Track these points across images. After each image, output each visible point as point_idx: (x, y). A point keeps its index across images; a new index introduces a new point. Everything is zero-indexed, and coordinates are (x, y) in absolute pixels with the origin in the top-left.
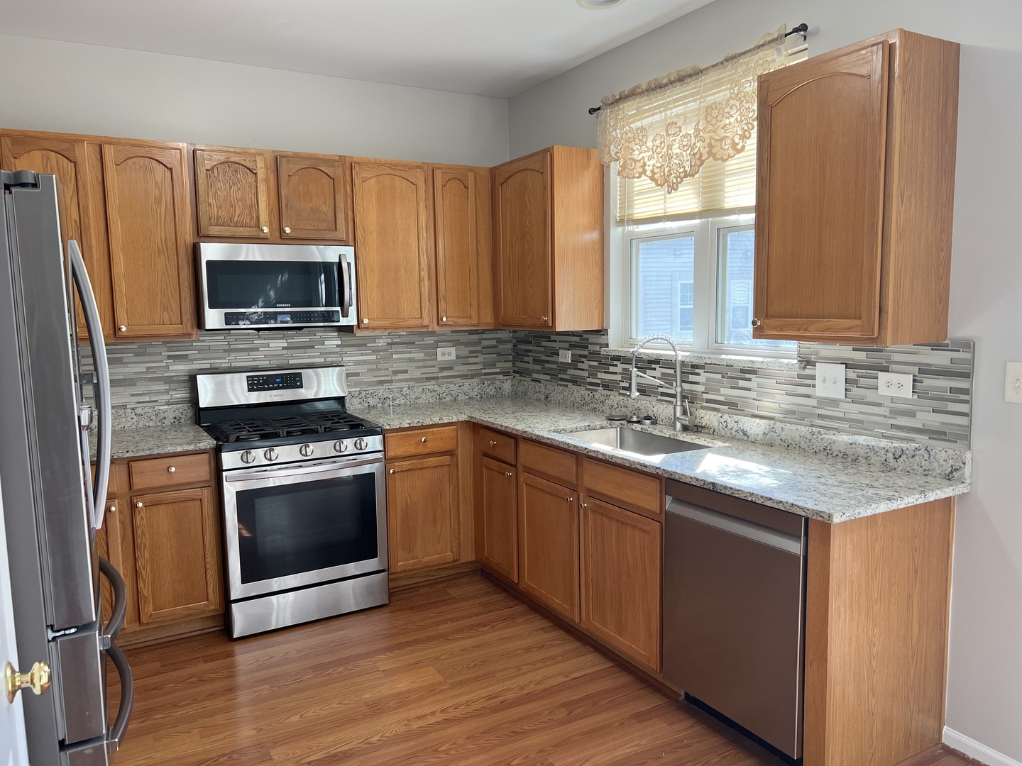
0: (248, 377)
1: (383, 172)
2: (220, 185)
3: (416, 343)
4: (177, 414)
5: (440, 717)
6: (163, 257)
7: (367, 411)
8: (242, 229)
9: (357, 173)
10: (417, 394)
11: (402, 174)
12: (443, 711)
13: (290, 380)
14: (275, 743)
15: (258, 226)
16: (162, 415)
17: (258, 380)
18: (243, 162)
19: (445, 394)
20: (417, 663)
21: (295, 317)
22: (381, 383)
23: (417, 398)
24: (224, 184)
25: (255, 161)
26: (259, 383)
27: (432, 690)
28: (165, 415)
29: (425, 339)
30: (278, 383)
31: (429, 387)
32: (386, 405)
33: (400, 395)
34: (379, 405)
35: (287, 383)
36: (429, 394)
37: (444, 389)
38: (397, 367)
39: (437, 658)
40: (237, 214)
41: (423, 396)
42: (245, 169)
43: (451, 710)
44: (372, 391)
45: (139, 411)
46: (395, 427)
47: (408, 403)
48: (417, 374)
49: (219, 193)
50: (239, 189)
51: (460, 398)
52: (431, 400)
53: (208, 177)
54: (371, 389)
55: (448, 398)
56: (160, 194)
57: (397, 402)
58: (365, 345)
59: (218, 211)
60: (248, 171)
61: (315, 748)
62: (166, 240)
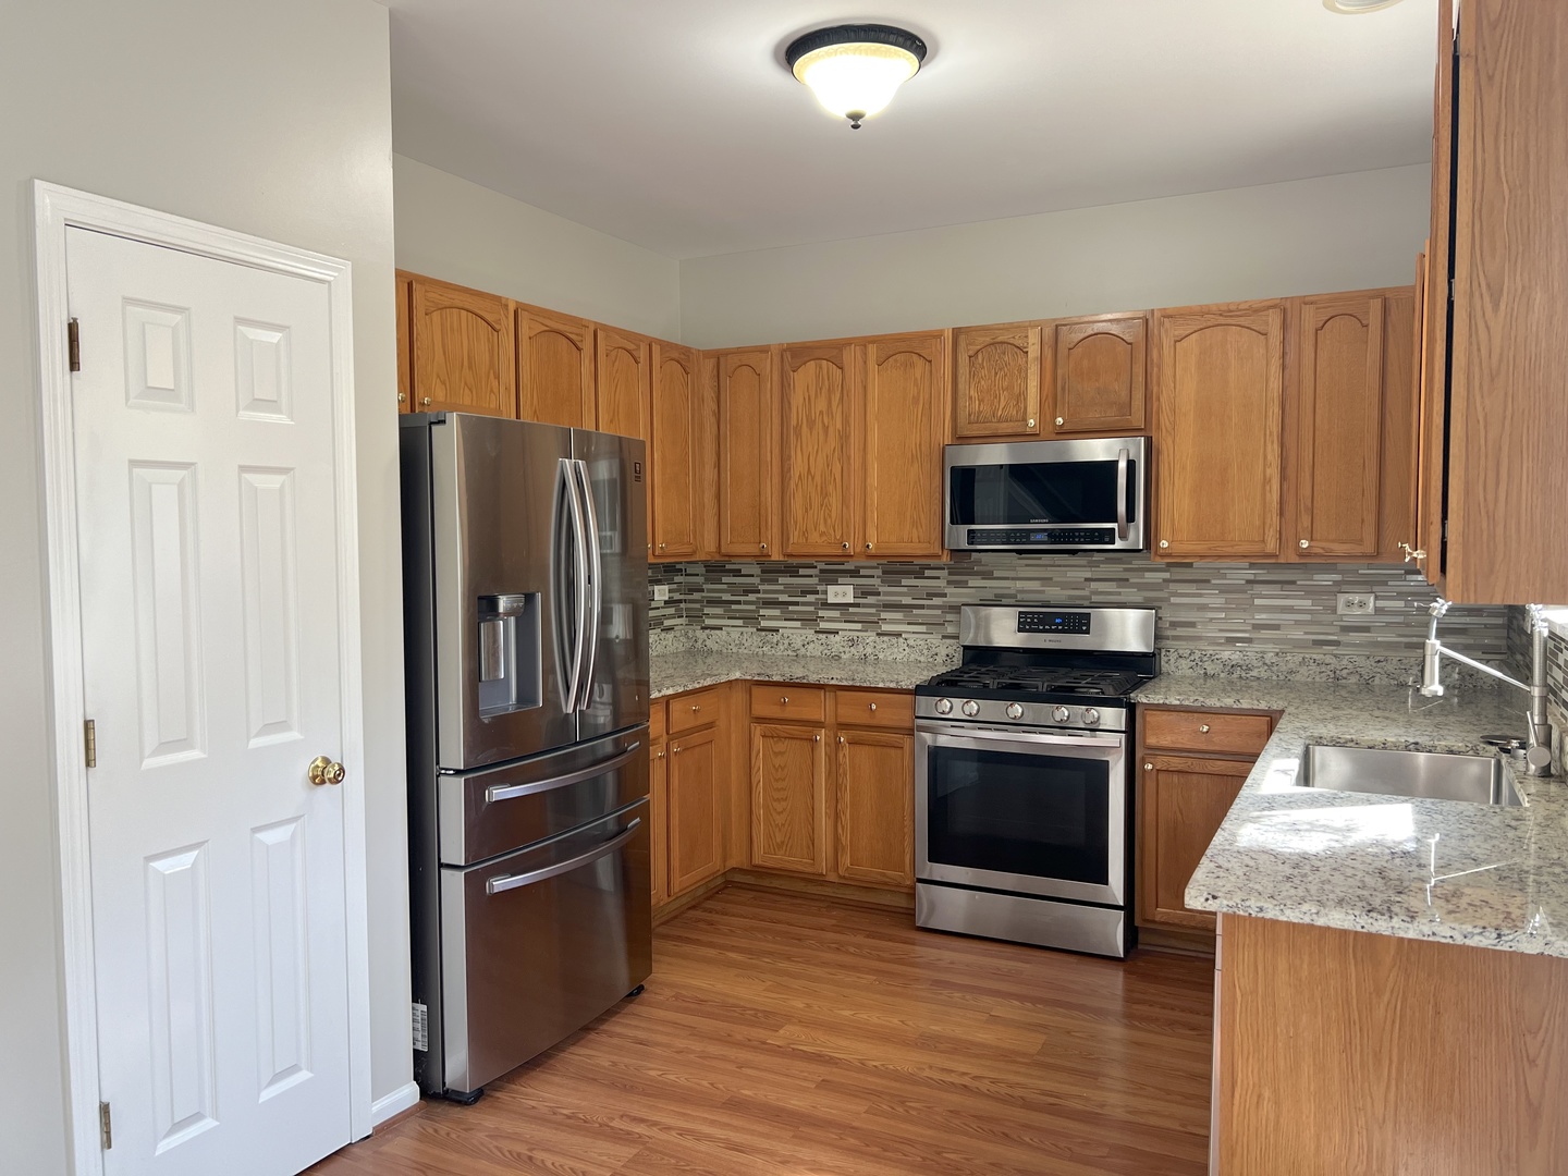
0: (1020, 613)
1: (1209, 324)
2: (984, 372)
3: (1299, 583)
4: (950, 651)
5: (966, 1081)
6: (916, 465)
7: (1202, 681)
8: (1005, 425)
9: (1166, 331)
10: (1291, 665)
11: (1242, 321)
12: (975, 1078)
13: (1074, 622)
14: (800, 1021)
15: (1025, 420)
16: (934, 650)
17: (1032, 619)
18: (1011, 341)
19: (1345, 671)
20: (1040, 1025)
21: (1054, 537)
22: (1231, 641)
23: (1291, 672)
24: (989, 372)
25: (1027, 337)
26: (1032, 623)
27: (1006, 1056)
28: (937, 650)
29: (1316, 577)
30: (1058, 624)
31: (1314, 656)
32: (1235, 676)
33: (1260, 664)
34: (1222, 675)
35: (1069, 626)
36: (1313, 667)
37: (1345, 662)
38: (1262, 617)
39: (1068, 1033)
40: (1002, 406)
41: (1303, 670)
42: (1016, 349)
43: (986, 1081)
44: (1211, 652)
45: (911, 642)
46: (1156, 702)
47: (1275, 678)
48: (1298, 634)
49: (983, 382)
50: (1006, 375)
51: (1377, 681)
52: (1317, 679)
53: (971, 364)
54: (1210, 650)
55: (1353, 679)
56: (919, 393)
57: (1255, 673)
58: (1208, 581)
59: (980, 404)
60: (1018, 351)
61: (819, 1042)
62: (920, 445)
